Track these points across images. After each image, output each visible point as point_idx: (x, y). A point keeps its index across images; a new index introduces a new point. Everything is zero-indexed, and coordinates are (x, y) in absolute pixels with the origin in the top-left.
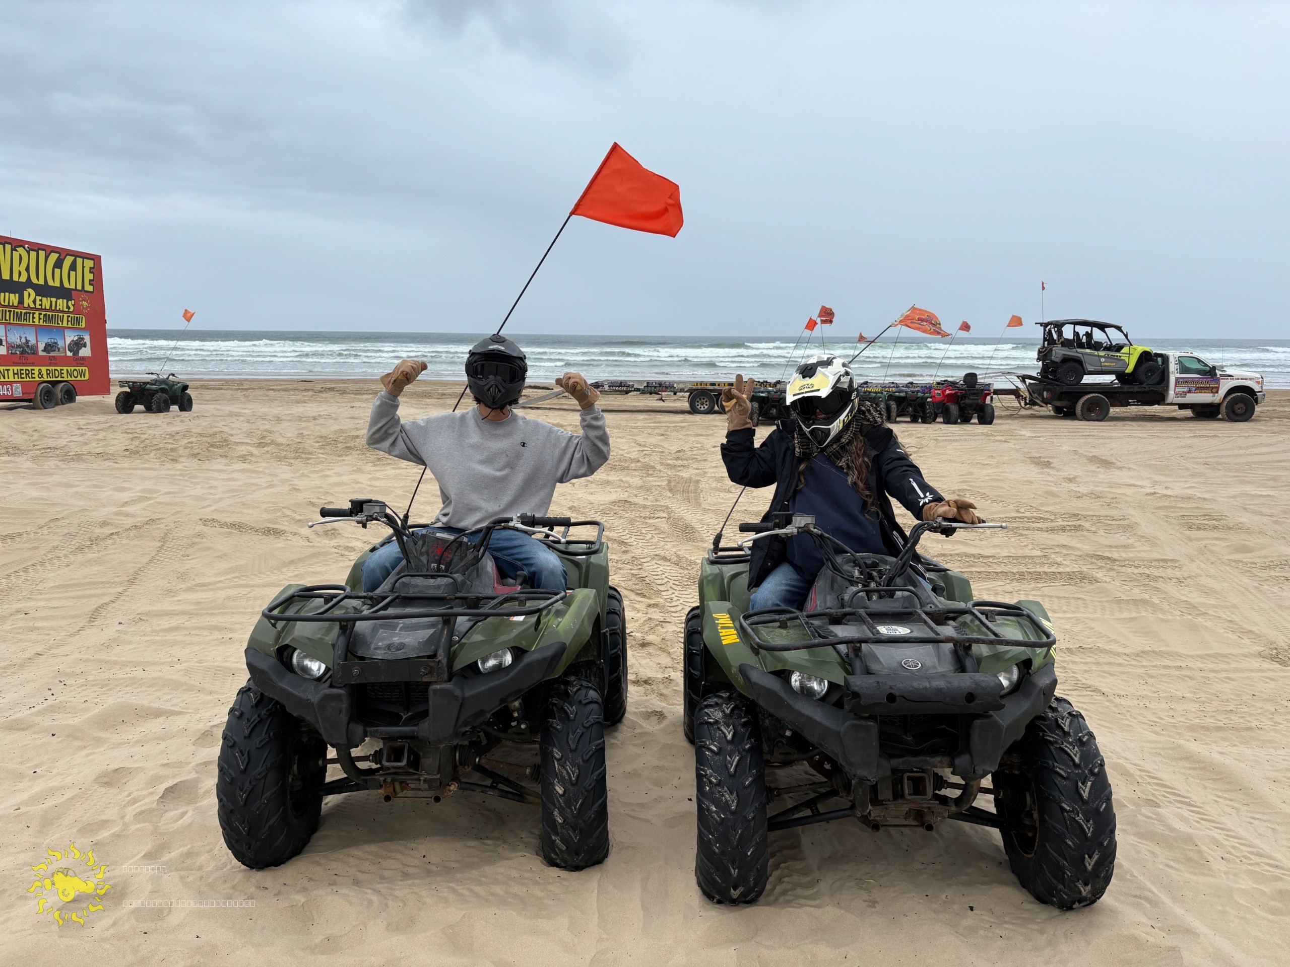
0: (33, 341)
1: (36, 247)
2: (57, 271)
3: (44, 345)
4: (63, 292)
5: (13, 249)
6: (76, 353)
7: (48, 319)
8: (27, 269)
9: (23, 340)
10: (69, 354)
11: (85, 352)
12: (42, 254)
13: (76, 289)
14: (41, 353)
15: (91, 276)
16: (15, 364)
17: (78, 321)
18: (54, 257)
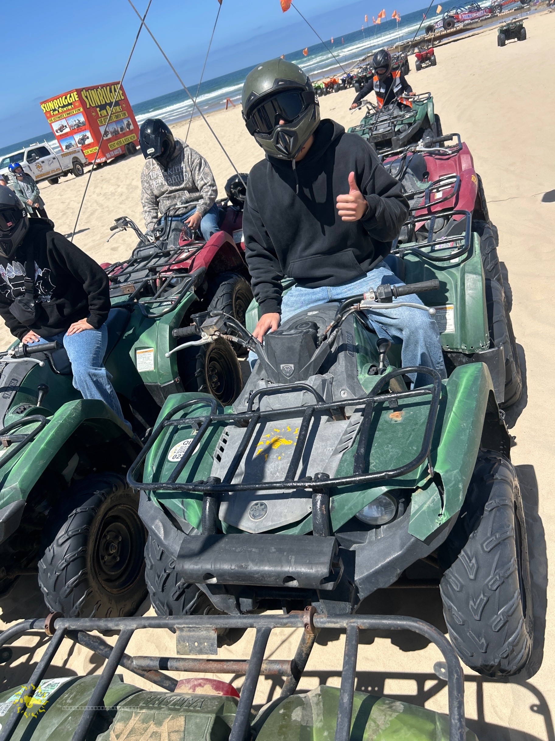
0: (116, 128)
1: (103, 86)
2: (111, 94)
3: (120, 129)
4: (116, 103)
5: (97, 91)
6: (129, 129)
7: (117, 117)
8: (104, 98)
9: (114, 129)
10: (128, 130)
11: (132, 127)
12: (104, 88)
13: (119, 100)
14: (120, 133)
15: (121, 92)
16: (116, 140)
17: (125, 114)
18: (108, 88)
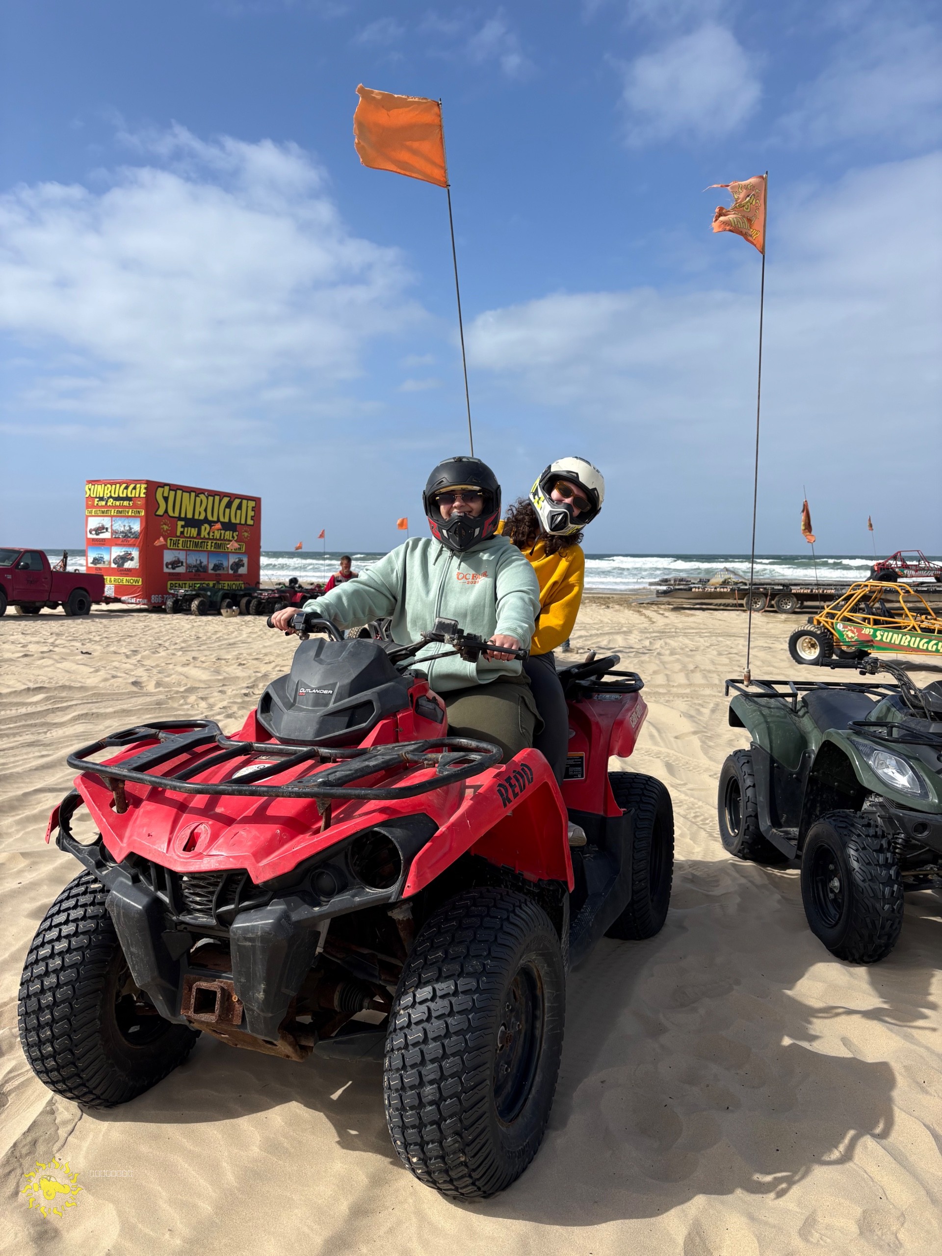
0: (205, 562)
1: (212, 494)
2: (227, 510)
3: (213, 565)
5: (197, 496)
6: (236, 571)
7: (218, 546)
8: (206, 510)
9: (198, 562)
10: (231, 572)
11: (243, 570)
12: (217, 498)
13: (240, 524)
15: (252, 513)
16: (191, 579)
18: (225, 500)
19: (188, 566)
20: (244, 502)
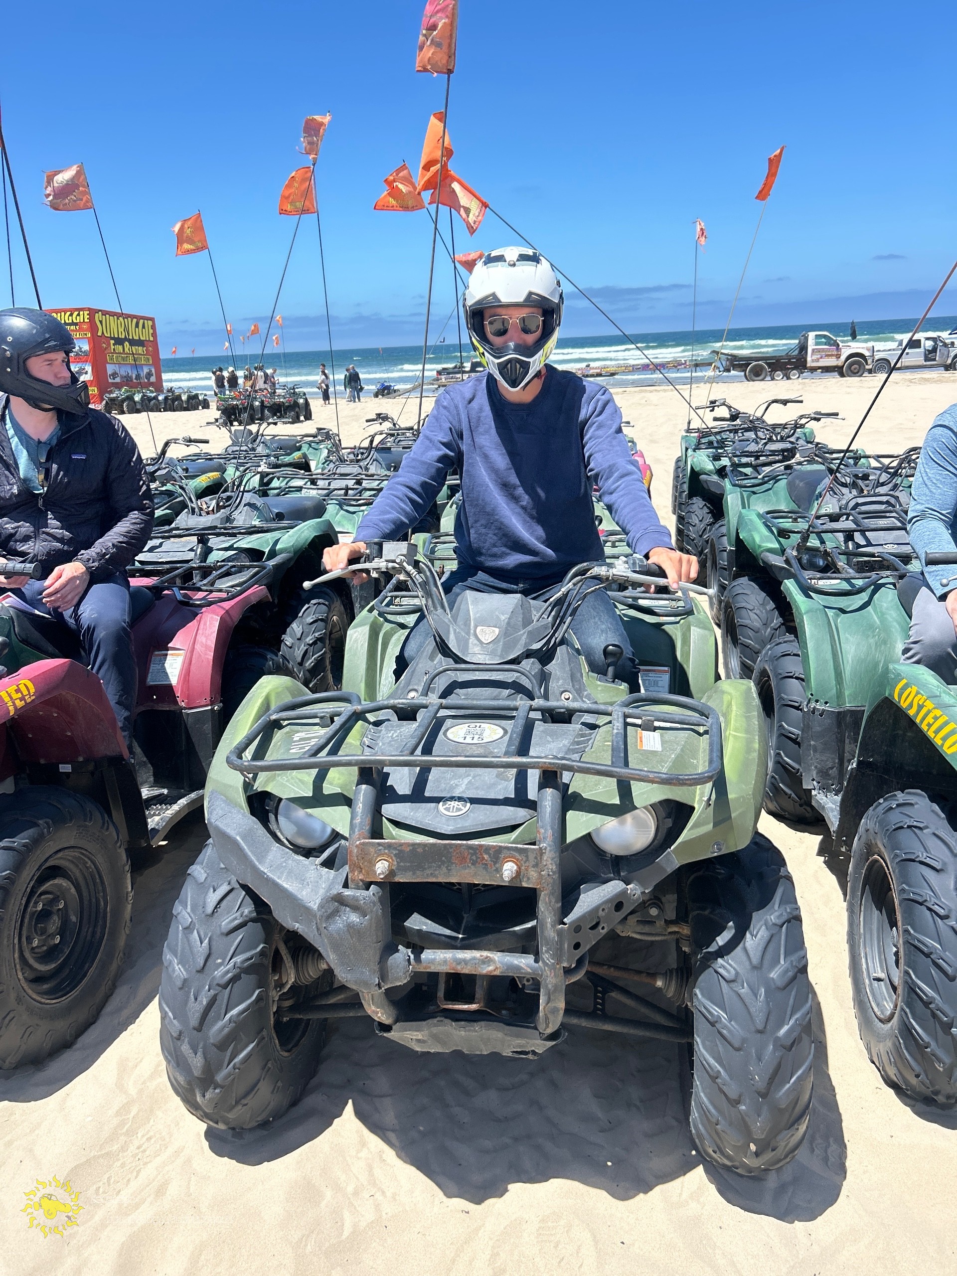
1: (127, 316)
4: (140, 343)
5: (118, 319)
6: (149, 380)
7: (135, 359)
10: (146, 381)
12: (130, 320)
17: (148, 360)
18: (135, 320)
19: (122, 377)
20: (146, 321)
